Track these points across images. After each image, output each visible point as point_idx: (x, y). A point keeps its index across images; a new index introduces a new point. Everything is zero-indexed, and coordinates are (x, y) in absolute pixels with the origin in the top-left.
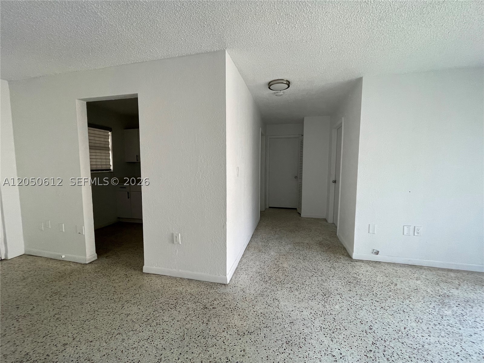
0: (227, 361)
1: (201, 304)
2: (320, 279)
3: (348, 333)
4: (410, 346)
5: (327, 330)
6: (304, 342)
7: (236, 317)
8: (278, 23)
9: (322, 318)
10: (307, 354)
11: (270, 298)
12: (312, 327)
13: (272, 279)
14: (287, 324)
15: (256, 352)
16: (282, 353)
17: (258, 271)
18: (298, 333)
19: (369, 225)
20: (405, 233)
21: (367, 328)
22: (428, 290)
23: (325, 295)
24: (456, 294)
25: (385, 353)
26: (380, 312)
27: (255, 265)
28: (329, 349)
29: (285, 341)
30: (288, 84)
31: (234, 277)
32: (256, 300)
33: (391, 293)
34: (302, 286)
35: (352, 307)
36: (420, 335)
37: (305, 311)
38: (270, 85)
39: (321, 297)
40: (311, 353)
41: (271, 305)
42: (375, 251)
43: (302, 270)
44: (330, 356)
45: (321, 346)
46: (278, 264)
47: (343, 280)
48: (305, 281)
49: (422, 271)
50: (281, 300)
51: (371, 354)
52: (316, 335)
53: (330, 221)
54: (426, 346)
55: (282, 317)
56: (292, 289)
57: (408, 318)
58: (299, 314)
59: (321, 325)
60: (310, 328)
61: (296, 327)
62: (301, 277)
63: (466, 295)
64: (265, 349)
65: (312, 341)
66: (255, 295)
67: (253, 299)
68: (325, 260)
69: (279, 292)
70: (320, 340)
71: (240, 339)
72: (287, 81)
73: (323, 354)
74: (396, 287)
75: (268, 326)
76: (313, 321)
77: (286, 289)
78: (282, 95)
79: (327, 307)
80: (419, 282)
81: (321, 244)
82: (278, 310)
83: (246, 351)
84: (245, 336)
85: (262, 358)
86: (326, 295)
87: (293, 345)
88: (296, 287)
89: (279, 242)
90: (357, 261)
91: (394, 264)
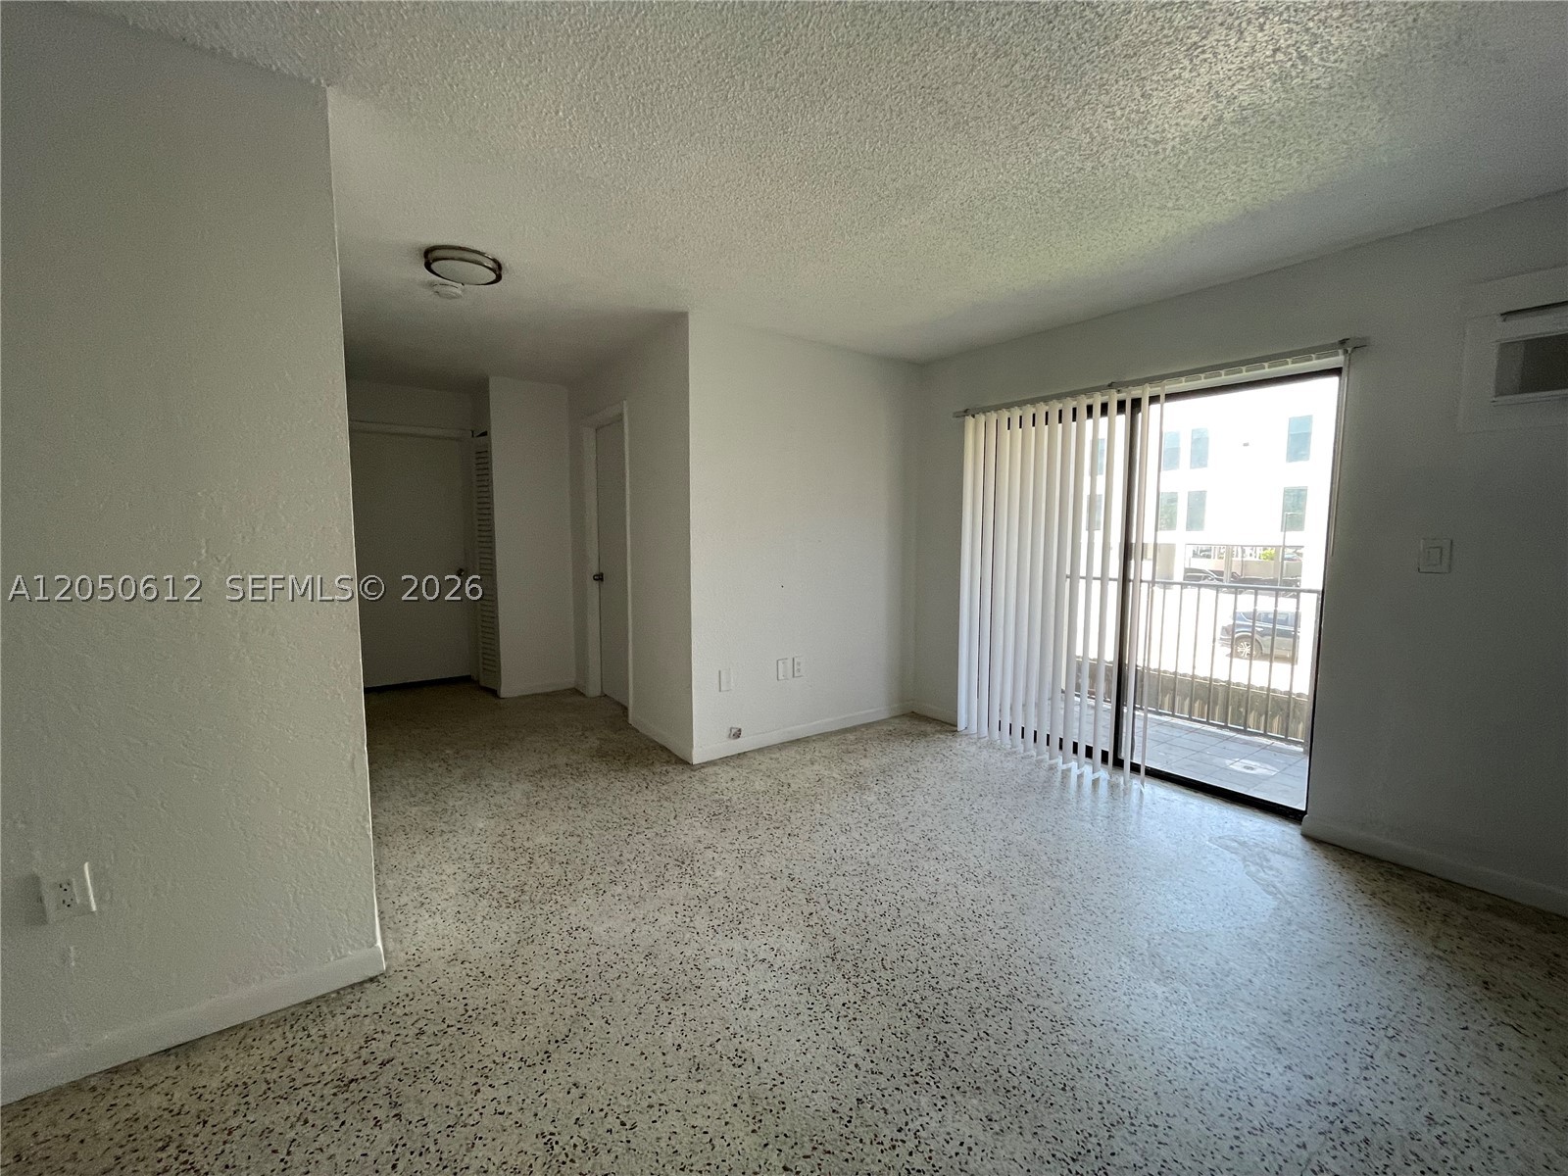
0: (545, 1140)
2: (650, 834)
3: (763, 907)
4: (855, 873)
5: (726, 924)
6: (698, 974)
7: (489, 1034)
9: (705, 909)
10: (717, 990)
11: (557, 936)
12: (696, 937)
13: (526, 888)
14: (640, 965)
15: (610, 1065)
16: (670, 1023)
17: (468, 886)
18: (675, 965)
19: (720, 671)
20: (781, 677)
21: (786, 882)
22: (834, 775)
23: (683, 863)
24: (867, 765)
25: (831, 904)
26: (791, 845)
28: (750, 955)
29: (659, 998)
30: (498, 269)
32: (520, 960)
33: (789, 804)
34: (621, 868)
35: (745, 859)
36: (857, 851)
37: (663, 916)
38: (431, 256)
39: (677, 871)
40: (724, 983)
41: (571, 949)
42: (734, 731)
43: (595, 832)
44: (758, 965)
45: (734, 959)
46: (517, 845)
47: (700, 816)
48: (618, 853)
49: (812, 746)
50: (588, 924)
51: (814, 919)
52: (712, 947)
53: (594, 690)
54: (872, 862)
55: (620, 956)
56: (601, 886)
57: (831, 833)
58: (652, 930)
59: (711, 924)
60: (693, 942)
61: (664, 957)
62: (603, 848)
63: (878, 762)
64: (627, 1045)
65: (712, 962)
66: (507, 952)
67: (509, 962)
68: (637, 789)
69: (572, 910)
70: (724, 951)
71: (545, 1072)
72: (494, 260)
73: (743, 969)
74: (790, 790)
75: (598, 997)
76: (692, 925)
77: (584, 895)
78: (458, 297)
79: (701, 882)
80: (816, 767)
81: (601, 754)
82: (597, 949)
83: (582, 1083)
84: (555, 1056)
85: (632, 1065)
86: (685, 861)
87: (680, 995)
88: (606, 877)
89: (479, 785)
90: (703, 767)
91: (769, 748)
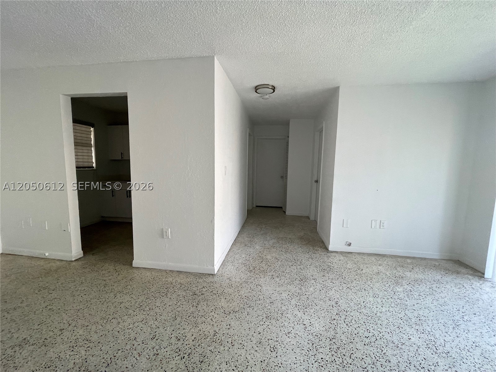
0: (215, 333)
1: (191, 292)
2: (298, 267)
3: (318, 308)
4: (366, 314)
5: (301, 306)
6: (281, 316)
7: (223, 300)
8: (262, 37)
9: (298, 298)
10: (283, 324)
11: (253, 284)
12: (289, 305)
13: (256, 268)
14: (267, 304)
15: (240, 326)
16: (262, 325)
17: (244, 262)
18: (276, 310)
19: (343, 220)
20: (373, 227)
21: (334, 303)
22: (387, 273)
23: (302, 280)
24: (409, 275)
25: (345, 320)
26: (346, 291)
27: (241, 258)
28: (301, 320)
29: (265, 316)
30: (274, 88)
31: (221, 269)
32: (241, 286)
33: (356, 277)
34: (283, 274)
35: (324, 289)
36: (375, 307)
37: (284, 293)
38: (256, 89)
39: (298, 282)
40: (286, 324)
41: (254, 290)
42: (348, 243)
43: (283, 260)
44: (302, 325)
45: (295, 318)
46: (262, 256)
47: (319, 268)
48: (285, 269)
49: (384, 259)
50: (263, 285)
51: (335, 322)
52: (291, 311)
53: (312, 218)
54: (378, 314)
55: (264, 299)
56: (274, 276)
57: (367, 295)
58: (278, 296)
59: (297, 303)
60: (287, 306)
61: (275, 305)
62: (282, 266)
63: (416, 276)
64: (248, 323)
65: (288, 315)
66: (240, 282)
67: (239, 285)
68: (305, 252)
69: (262, 280)
70: (294, 314)
71: (226, 317)
72: (272, 86)
73: (296, 323)
74: (361, 272)
75: (251, 306)
76: (290, 300)
77: (268, 277)
78: (268, 98)
79: (303, 289)
80: (380, 267)
81: (301, 238)
82: (260, 293)
83: (231, 325)
84: (231, 315)
85: (245, 329)
86: (303, 280)
87: (271, 319)
88: (277, 275)
89: (264, 237)
90: (332, 253)
91: (363, 254)
